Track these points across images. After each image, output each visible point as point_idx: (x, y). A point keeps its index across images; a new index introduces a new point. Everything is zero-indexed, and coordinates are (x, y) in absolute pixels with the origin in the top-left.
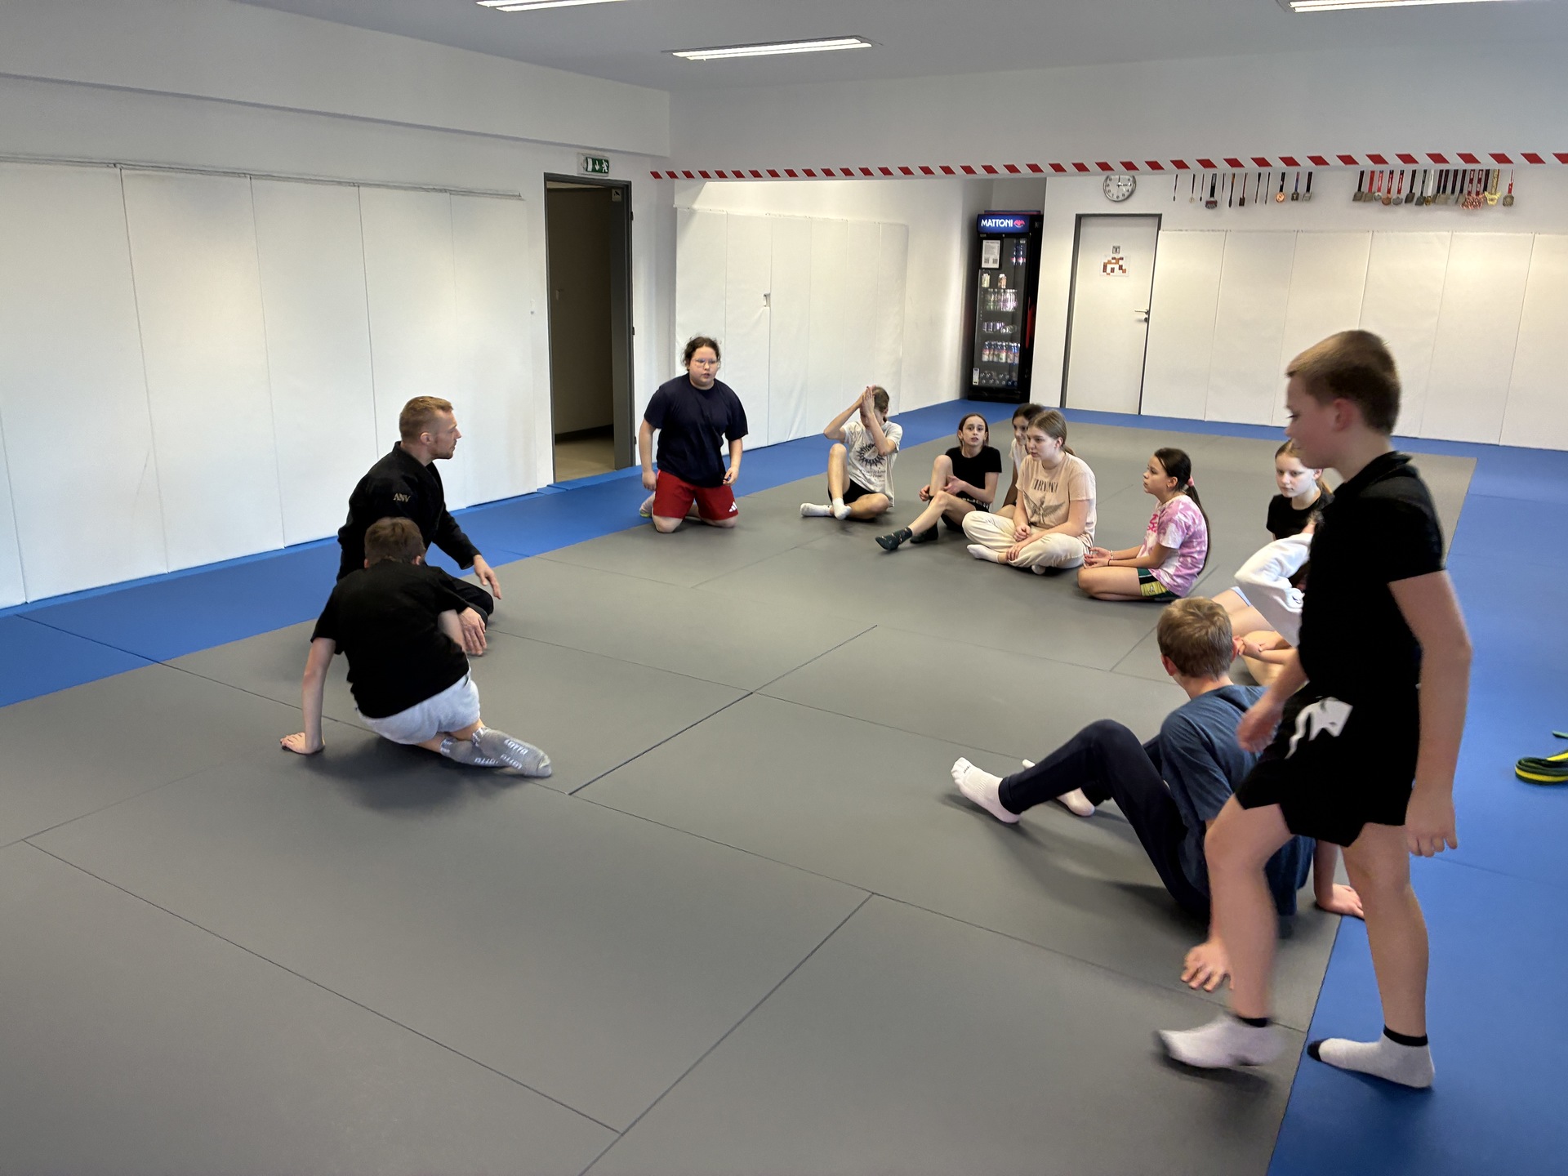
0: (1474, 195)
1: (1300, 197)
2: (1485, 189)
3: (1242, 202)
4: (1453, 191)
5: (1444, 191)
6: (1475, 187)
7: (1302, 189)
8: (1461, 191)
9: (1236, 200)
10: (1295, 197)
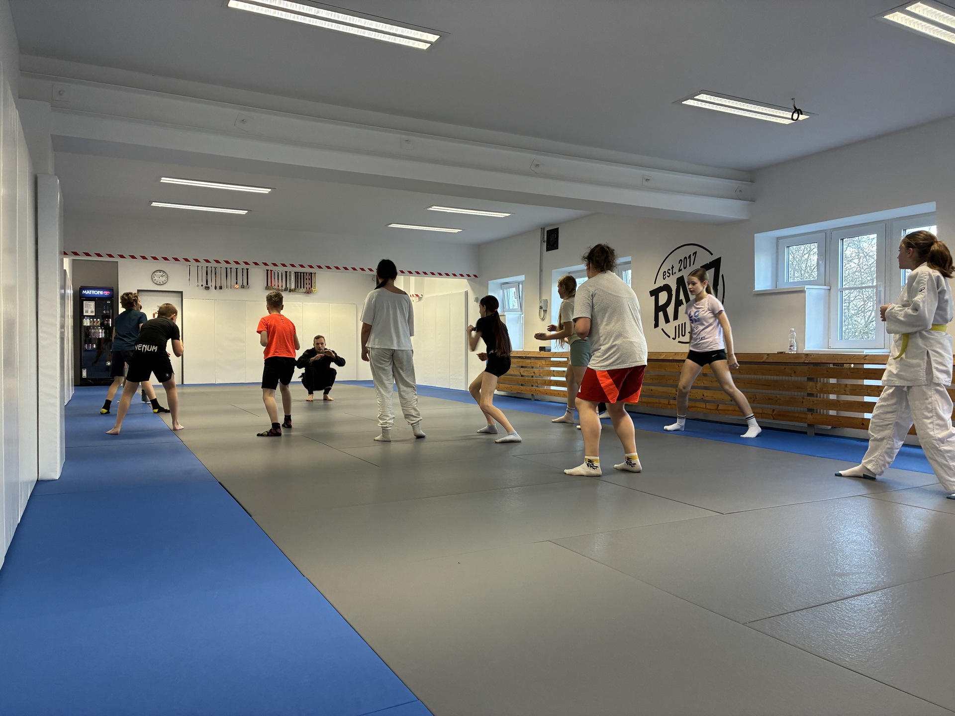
0: (308, 288)
1: (245, 287)
2: (311, 287)
3: (221, 288)
4: (301, 288)
5: (298, 287)
6: (308, 286)
7: (245, 284)
8: (304, 288)
9: (218, 287)
10: (243, 287)
